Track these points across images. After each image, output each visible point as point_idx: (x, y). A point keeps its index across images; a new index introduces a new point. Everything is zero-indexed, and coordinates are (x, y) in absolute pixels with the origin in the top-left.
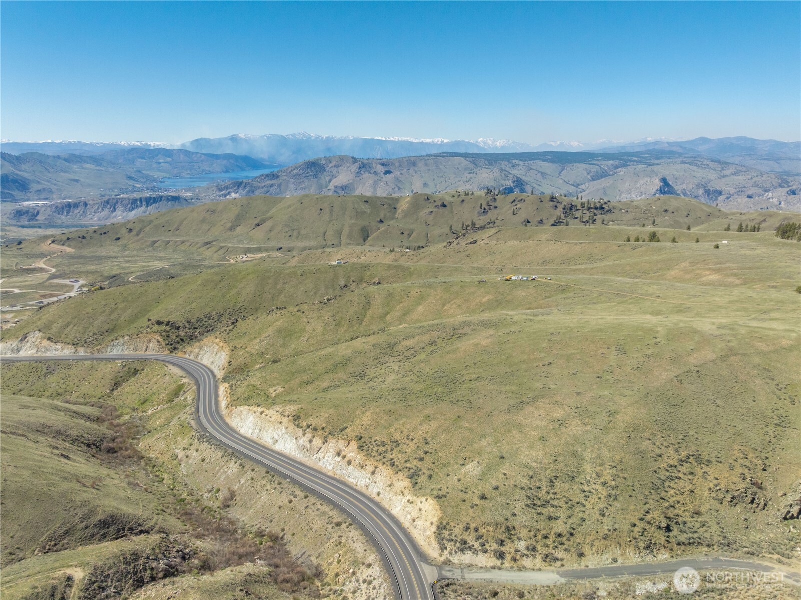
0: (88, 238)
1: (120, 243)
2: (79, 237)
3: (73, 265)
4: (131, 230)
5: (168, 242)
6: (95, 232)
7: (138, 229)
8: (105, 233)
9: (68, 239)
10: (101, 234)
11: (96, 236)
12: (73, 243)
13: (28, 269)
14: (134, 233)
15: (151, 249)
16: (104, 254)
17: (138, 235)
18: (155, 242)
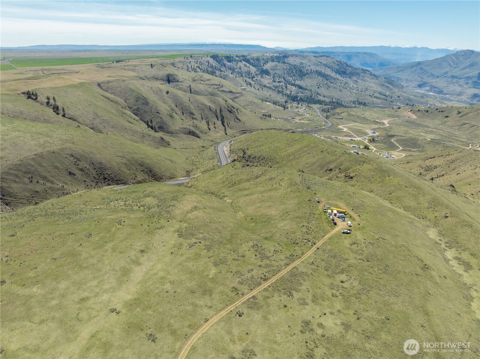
0: (429, 112)
1: (446, 119)
2: (425, 111)
3: (401, 125)
4: (459, 113)
5: (473, 126)
6: (437, 109)
7: (465, 113)
8: (442, 111)
9: (419, 110)
10: (439, 112)
11: (437, 112)
12: (419, 114)
13: (377, 122)
14: (460, 115)
15: (458, 127)
16: (427, 124)
17: (461, 117)
18: (464, 124)
